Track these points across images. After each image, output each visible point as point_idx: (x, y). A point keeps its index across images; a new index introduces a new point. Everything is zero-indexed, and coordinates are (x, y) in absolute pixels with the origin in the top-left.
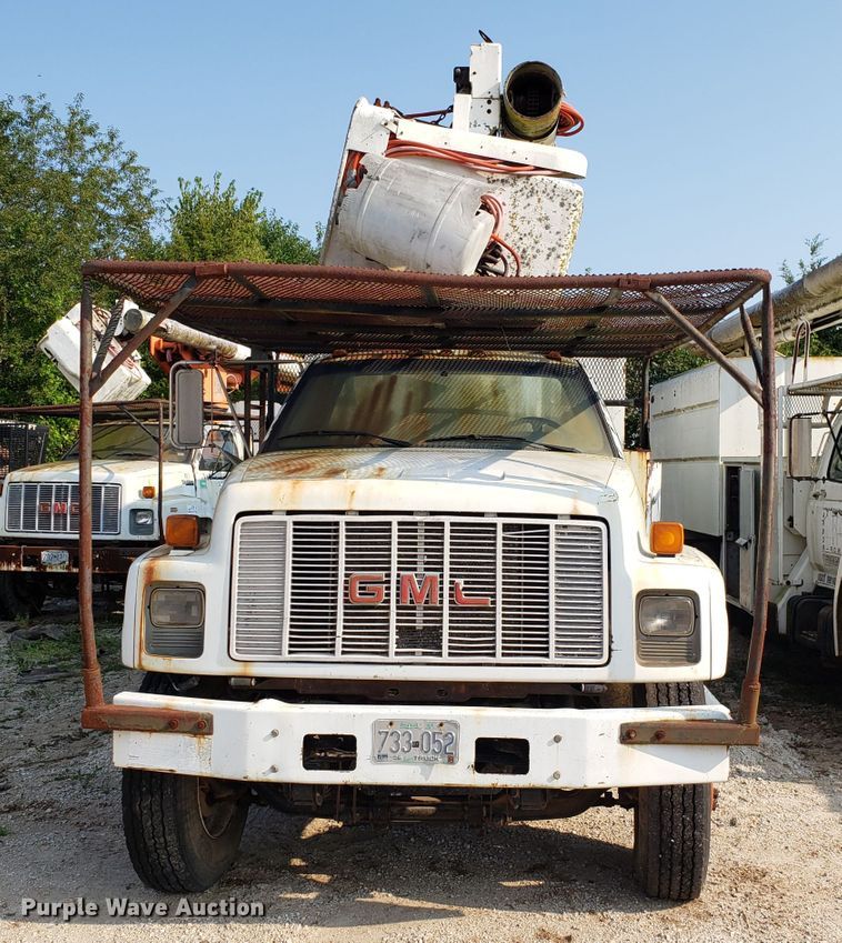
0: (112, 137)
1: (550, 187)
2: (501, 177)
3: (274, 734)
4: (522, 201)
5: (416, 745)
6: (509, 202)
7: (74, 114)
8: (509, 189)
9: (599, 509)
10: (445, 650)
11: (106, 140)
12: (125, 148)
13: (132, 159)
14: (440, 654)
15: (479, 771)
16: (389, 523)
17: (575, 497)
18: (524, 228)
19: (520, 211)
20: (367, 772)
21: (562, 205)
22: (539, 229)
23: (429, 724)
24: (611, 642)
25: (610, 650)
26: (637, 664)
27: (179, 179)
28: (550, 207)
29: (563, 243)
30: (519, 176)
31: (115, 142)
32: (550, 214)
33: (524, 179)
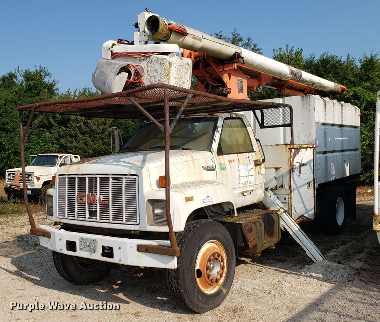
0: (249, 40)
1: (156, 59)
2: (143, 58)
3: (60, 239)
4: (150, 65)
5: (88, 246)
6: (146, 66)
7: (234, 35)
8: (145, 62)
9: (137, 172)
10: (98, 218)
11: (247, 41)
12: (253, 43)
13: (255, 46)
14: (97, 219)
15: (103, 256)
16: (85, 178)
17: (130, 167)
18: (151, 74)
19: (150, 69)
20: (79, 253)
21: (160, 64)
22: (155, 74)
23: (91, 240)
24: (140, 217)
25: (140, 220)
26: (148, 225)
27: (274, 50)
28: (157, 65)
29: (162, 77)
30: (148, 57)
31: (250, 42)
32: (158, 68)
33: (149, 58)
